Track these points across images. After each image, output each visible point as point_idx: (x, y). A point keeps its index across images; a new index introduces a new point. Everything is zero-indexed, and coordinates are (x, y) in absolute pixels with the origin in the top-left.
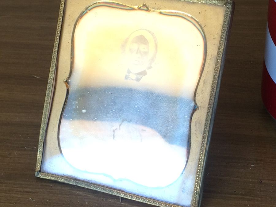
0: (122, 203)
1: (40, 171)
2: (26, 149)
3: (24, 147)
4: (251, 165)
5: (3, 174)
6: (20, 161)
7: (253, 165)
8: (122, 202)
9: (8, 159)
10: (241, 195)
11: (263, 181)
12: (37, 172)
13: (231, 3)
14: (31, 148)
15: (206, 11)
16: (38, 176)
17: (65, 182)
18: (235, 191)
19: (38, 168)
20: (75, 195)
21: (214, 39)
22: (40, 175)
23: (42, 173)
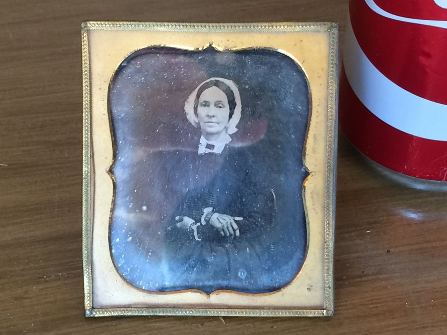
0: (227, 325)
1: (93, 308)
2: (47, 279)
3: (43, 278)
4: (367, 232)
5: (32, 325)
6: (48, 300)
7: (369, 231)
8: (226, 323)
9: (28, 300)
10: (373, 274)
11: (392, 250)
12: (89, 310)
13: (336, 27)
14: (53, 276)
15: (301, 41)
16: (91, 316)
17: (136, 314)
18: (363, 272)
19: (87, 303)
20: (155, 329)
21: (319, 77)
22: (94, 313)
23: (95, 310)
